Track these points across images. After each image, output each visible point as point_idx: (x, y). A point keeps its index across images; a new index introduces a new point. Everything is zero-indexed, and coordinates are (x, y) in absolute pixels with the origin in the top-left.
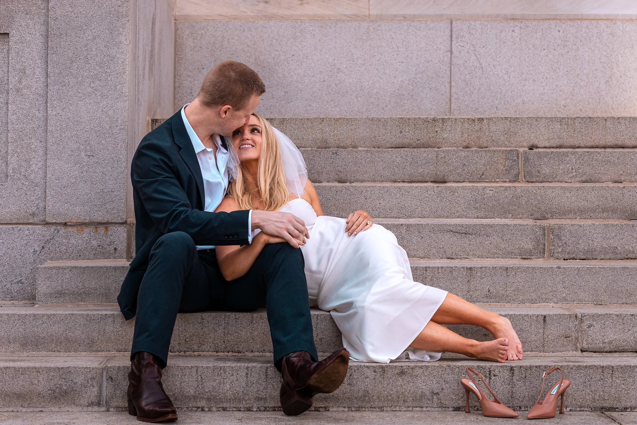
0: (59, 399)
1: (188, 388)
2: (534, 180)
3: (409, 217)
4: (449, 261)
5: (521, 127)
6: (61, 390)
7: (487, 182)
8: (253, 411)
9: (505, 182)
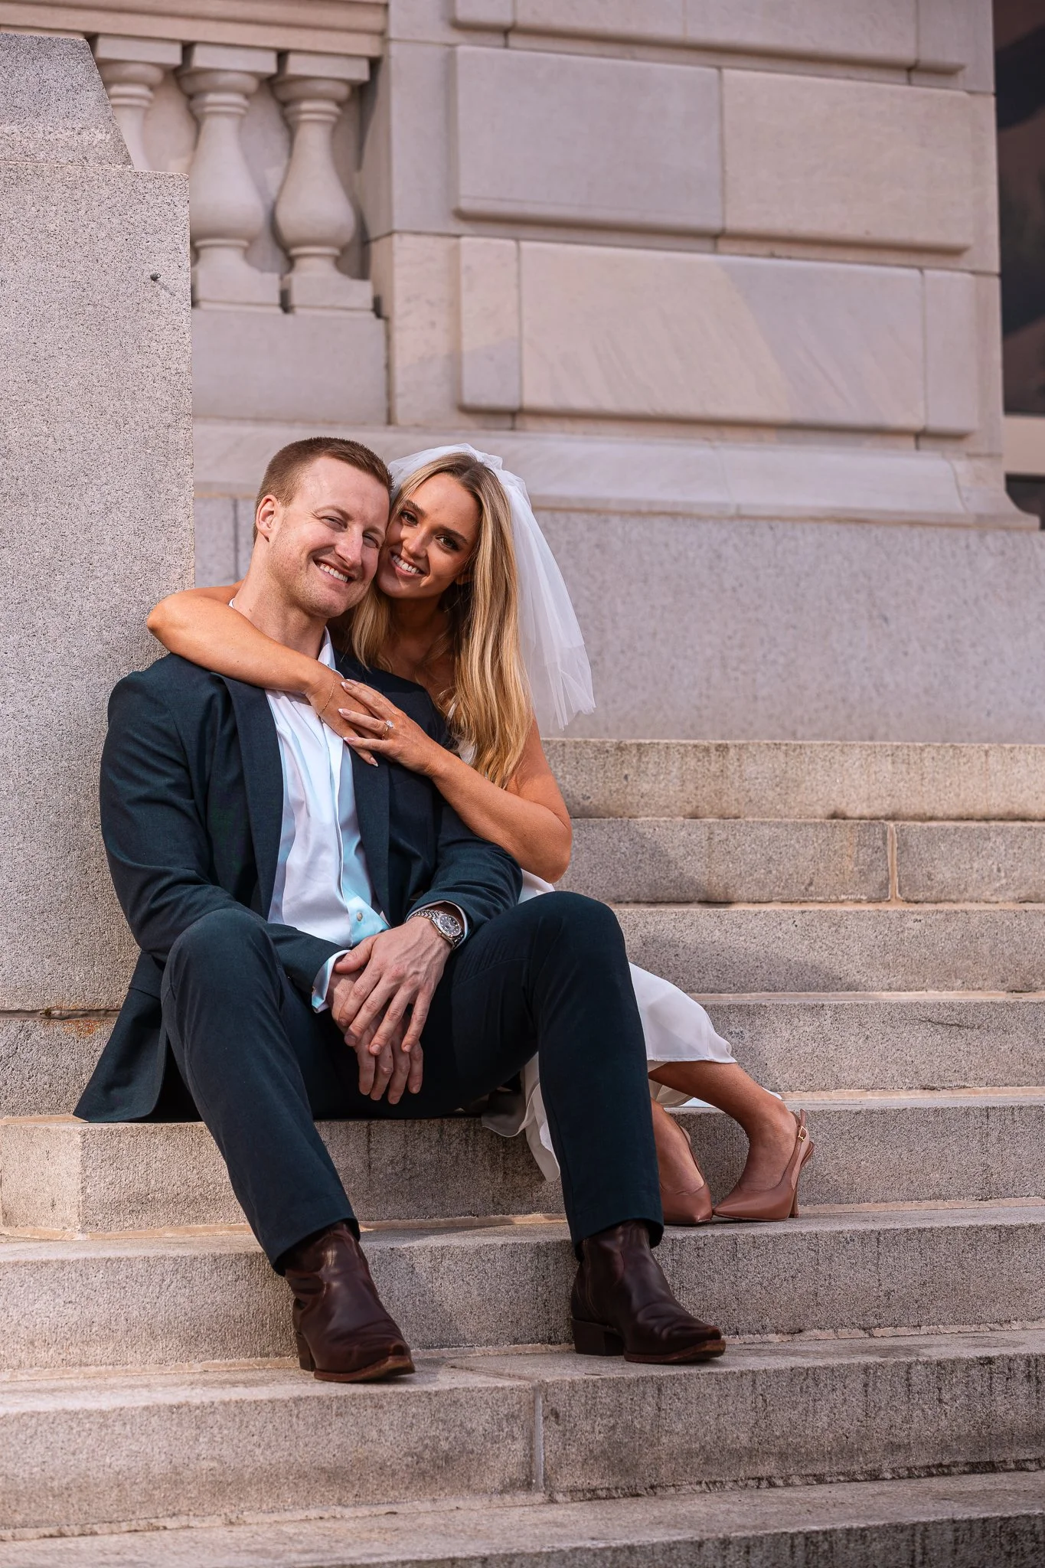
0: (432, 1477)
1: (733, 1428)
2: (920, 897)
3: (743, 989)
4: (927, 1094)
5: (811, 767)
6: (437, 1453)
7: (821, 902)
8: (884, 1479)
9: (859, 901)
